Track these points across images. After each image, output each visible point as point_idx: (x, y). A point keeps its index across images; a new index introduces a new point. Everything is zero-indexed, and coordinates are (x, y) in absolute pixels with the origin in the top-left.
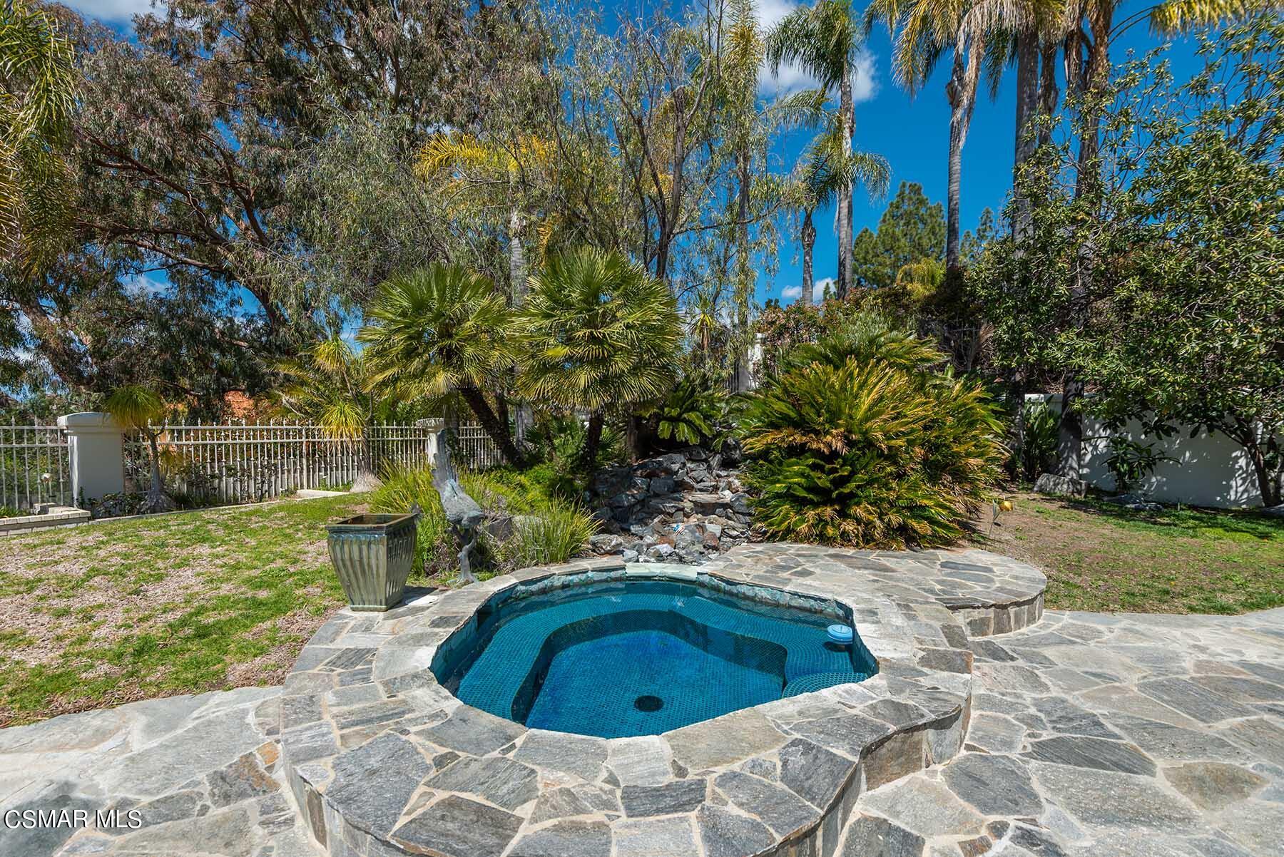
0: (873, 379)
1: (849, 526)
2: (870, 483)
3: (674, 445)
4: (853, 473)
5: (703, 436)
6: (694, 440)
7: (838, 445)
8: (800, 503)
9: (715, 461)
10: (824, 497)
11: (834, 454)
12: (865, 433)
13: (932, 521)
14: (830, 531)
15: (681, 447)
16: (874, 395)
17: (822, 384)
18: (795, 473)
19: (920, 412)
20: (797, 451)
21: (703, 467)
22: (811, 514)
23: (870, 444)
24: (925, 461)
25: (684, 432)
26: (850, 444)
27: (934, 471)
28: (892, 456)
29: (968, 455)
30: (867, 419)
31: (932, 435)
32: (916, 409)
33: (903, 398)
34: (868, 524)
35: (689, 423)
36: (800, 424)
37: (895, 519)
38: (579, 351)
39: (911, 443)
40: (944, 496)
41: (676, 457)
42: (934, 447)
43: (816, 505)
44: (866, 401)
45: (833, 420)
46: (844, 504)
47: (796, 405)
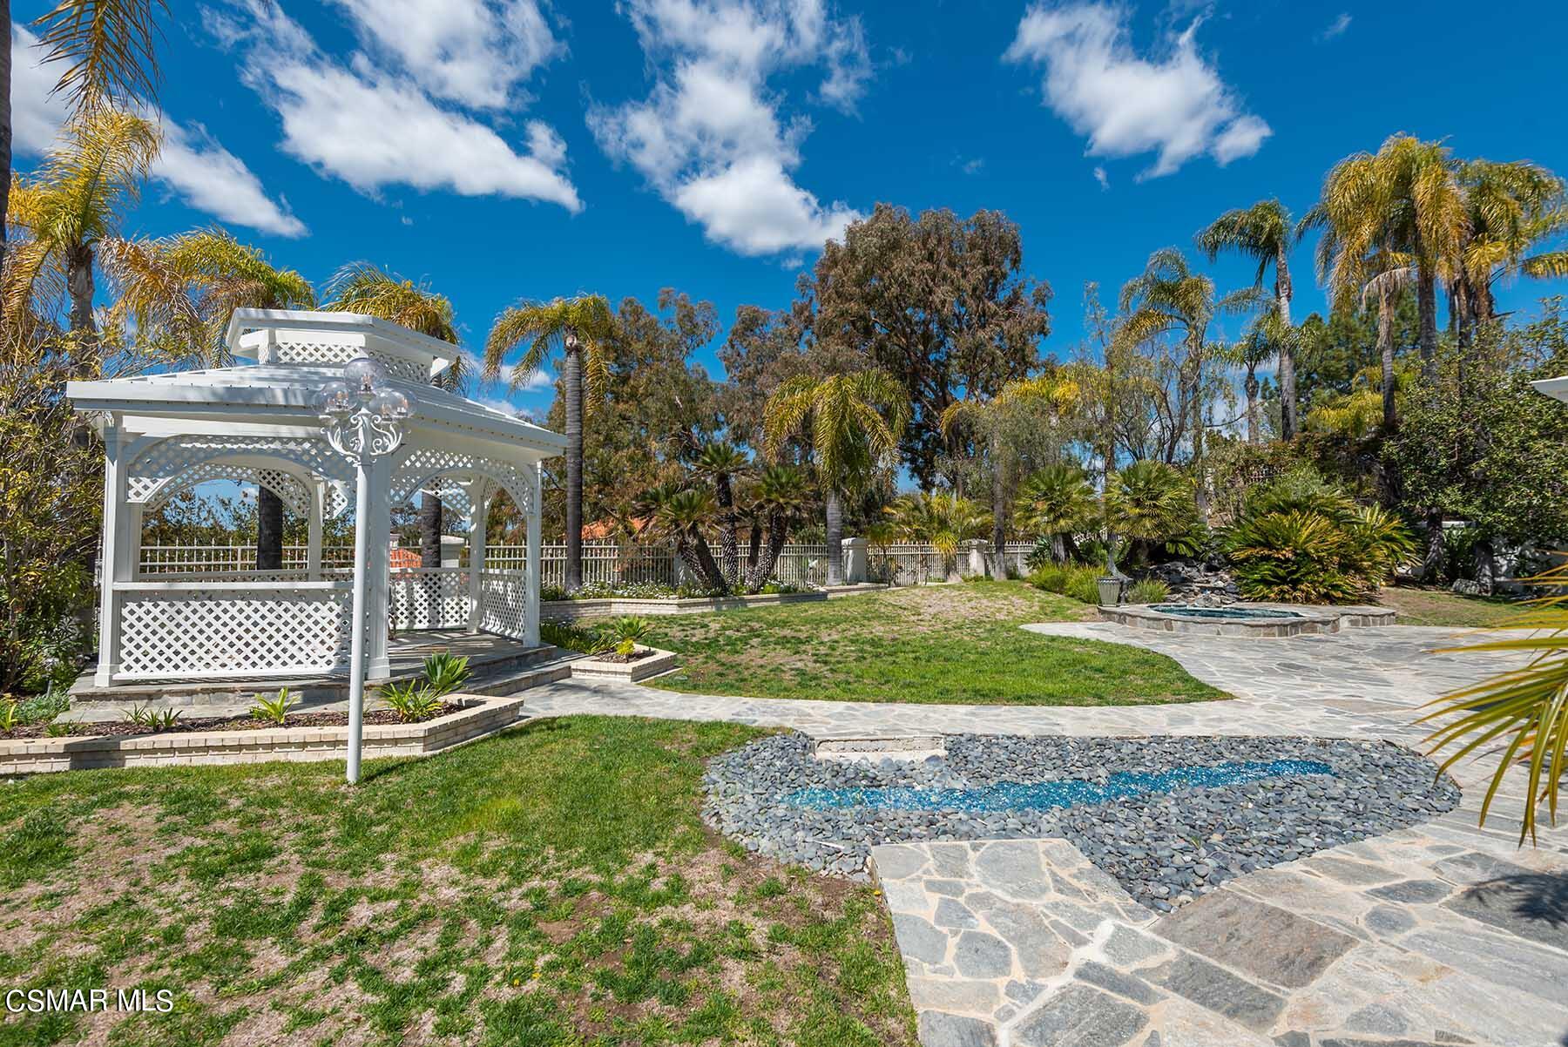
0: (1309, 522)
1: (1298, 594)
2: (1308, 573)
3: (1177, 557)
4: (1298, 569)
5: (1196, 552)
6: (1190, 554)
7: (1290, 555)
8: (1268, 584)
9: (1202, 567)
10: (1283, 580)
11: (1288, 560)
12: (1304, 550)
13: (1343, 592)
14: (1287, 596)
15: (1182, 558)
16: (1309, 530)
17: (1279, 525)
18: (1265, 569)
19: (1336, 539)
20: (1267, 559)
21: (1195, 570)
22: (1276, 589)
23: (1307, 554)
24: (1339, 564)
25: (1183, 549)
26: (1296, 555)
27: (1344, 568)
28: (1320, 560)
29: (1362, 560)
30: (1305, 543)
31: (1342, 550)
32: (1335, 537)
33: (1326, 532)
34: (1308, 592)
35: (1186, 544)
36: (1269, 546)
37: (1323, 591)
38: (1146, 511)
39: (1329, 554)
40: (1349, 580)
41: (1179, 564)
42: (1343, 557)
43: (1278, 585)
44: (1305, 533)
45: (1286, 543)
46: (1295, 584)
47: (1263, 534)
